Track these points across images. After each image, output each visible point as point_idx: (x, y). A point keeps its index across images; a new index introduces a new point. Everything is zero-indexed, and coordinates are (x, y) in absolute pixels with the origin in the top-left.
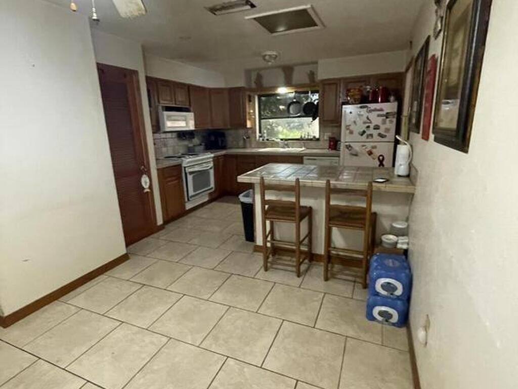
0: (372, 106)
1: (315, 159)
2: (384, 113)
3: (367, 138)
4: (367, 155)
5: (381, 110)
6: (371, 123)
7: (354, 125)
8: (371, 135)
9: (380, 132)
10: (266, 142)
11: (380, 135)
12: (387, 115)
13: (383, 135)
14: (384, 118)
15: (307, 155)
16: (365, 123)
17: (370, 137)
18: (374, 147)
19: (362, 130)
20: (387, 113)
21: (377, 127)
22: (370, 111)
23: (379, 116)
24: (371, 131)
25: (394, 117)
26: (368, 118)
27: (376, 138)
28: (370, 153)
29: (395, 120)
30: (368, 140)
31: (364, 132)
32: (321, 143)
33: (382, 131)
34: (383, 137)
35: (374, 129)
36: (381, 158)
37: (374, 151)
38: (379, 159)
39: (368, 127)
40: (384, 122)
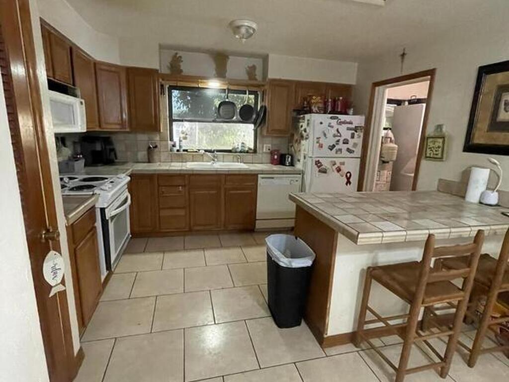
0: (343, 117)
1: (273, 178)
2: (353, 126)
3: (336, 153)
4: (336, 171)
5: (351, 123)
6: (340, 136)
7: (325, 138)
8: (340, 150)
9: (349, 147)
10: (182, 154)
11: (348, 150)
12: (356, 129)
13: (351, 150)
14: (353, 132)
15: (262, 172)
16: (335, 136)
17: (339, 152)
18: (343, 164)
19: (331, 145)
20: (356, 127)
21: (346, 142)
22: (340, 122)
23: (348, 129)
24: (341, 145)
25: (361, 132)
26: (338, 130)
27: (345, 153)
28: (339, 170)
29: (362, 135)
30: (337, 156)
31: (334, 146)
32: (259, 155)
33: (350, 146)
34: (351, 153)
35: (344, 143)
36: (348, 175)
37: (342, 167)
38: (346, 176)
39: (338, 141)
40: (353, 137)
